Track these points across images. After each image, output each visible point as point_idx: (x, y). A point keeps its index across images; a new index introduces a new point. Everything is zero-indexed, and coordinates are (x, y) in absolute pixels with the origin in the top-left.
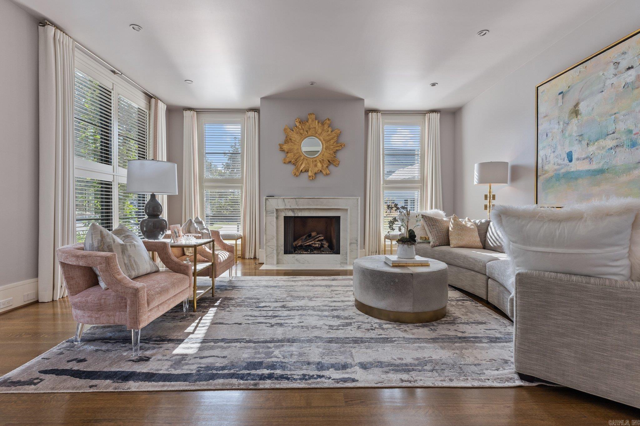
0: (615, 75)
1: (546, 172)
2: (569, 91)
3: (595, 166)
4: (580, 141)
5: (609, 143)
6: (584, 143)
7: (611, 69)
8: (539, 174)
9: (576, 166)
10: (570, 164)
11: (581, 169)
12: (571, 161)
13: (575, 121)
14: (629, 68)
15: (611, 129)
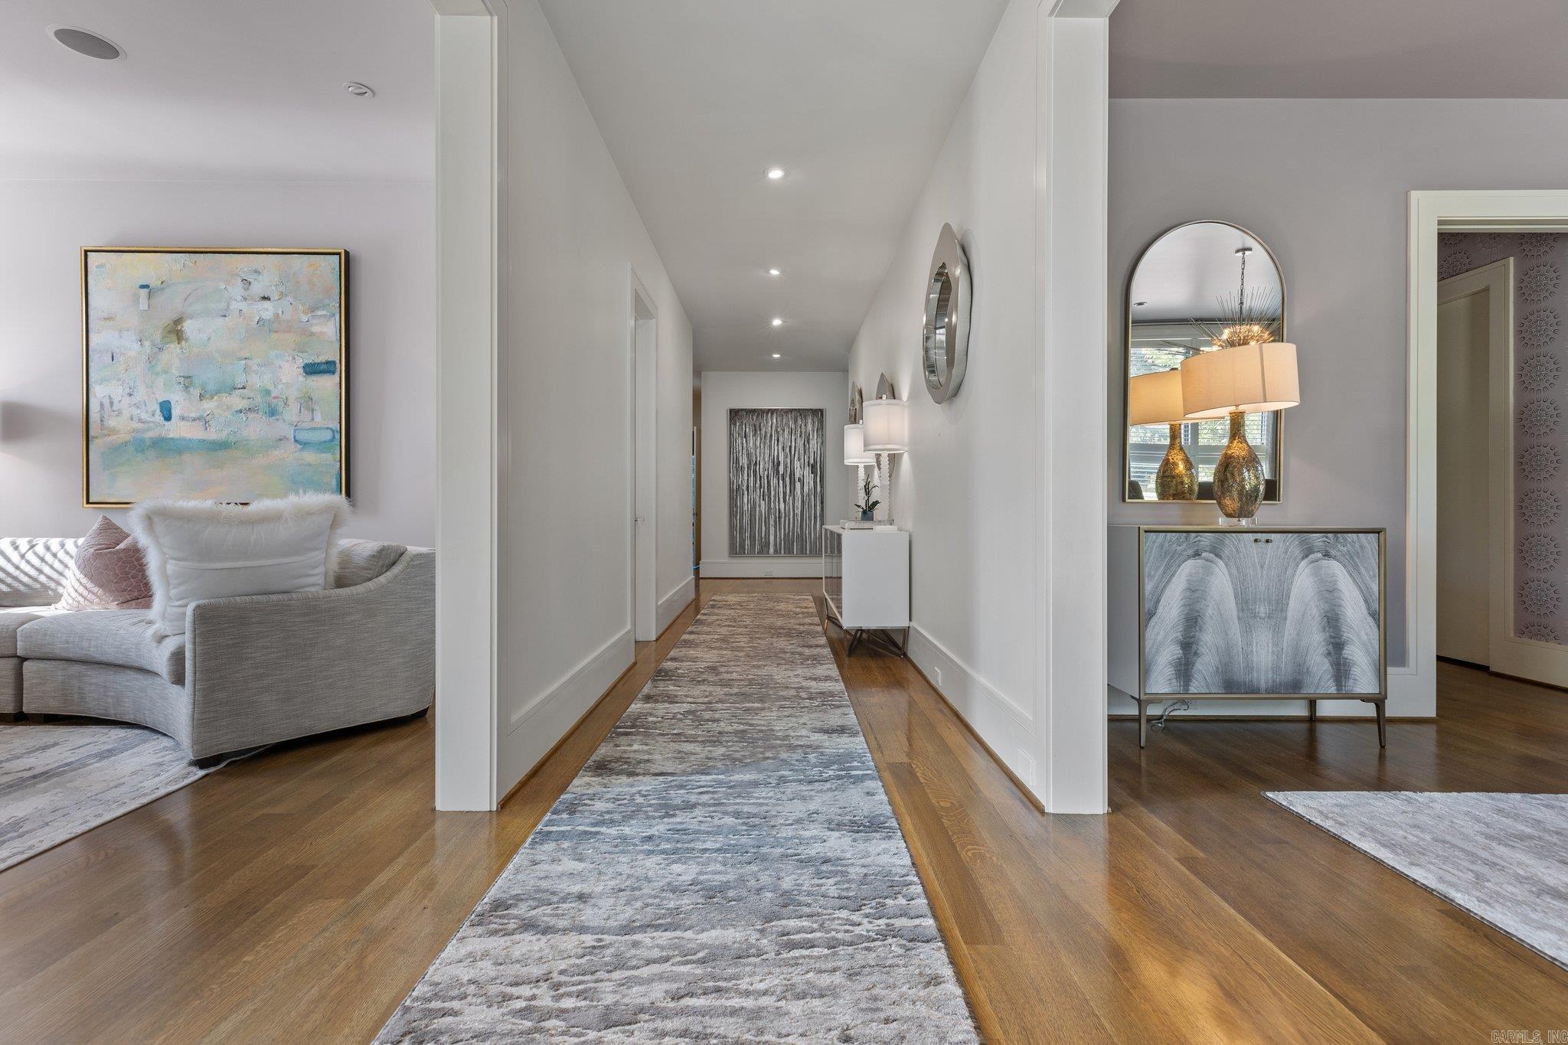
0: (245, 299)
1: (113, 431)
2: (163, 289)
3: (212, 435)
4: (187, 387)
5: (237, 401)
6: (195, 392)
7: (237, 290)
8: (92, 433)
9: (176, 429)
10: (166, 423)
11: (188, 436)
12: (168, 418)
13: (174, 348)
14: (265, 298)
15: (239, 382)
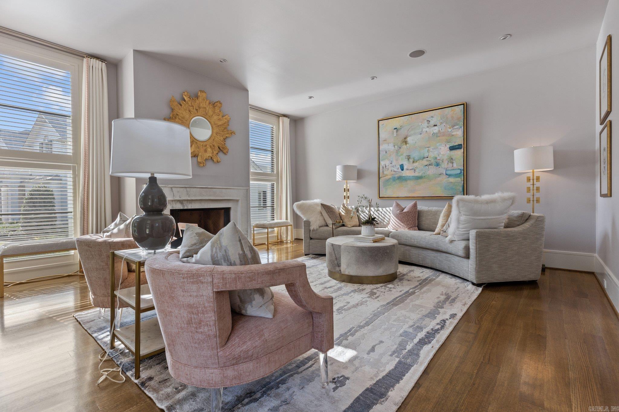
0: (428, 127)
1: (386, 175)
2: (401, 129)
3: (417, 174)
4: (408, 159)
5: (425, 162)
6: (411, 160)
7: (426, 124)
8: (380, 176)
9: (405, 173)
10: (402, 171)
11: (409, 175)
12: (403, 170)
13: (405, 146)
14: (435, 126)
15: (426, 155)
